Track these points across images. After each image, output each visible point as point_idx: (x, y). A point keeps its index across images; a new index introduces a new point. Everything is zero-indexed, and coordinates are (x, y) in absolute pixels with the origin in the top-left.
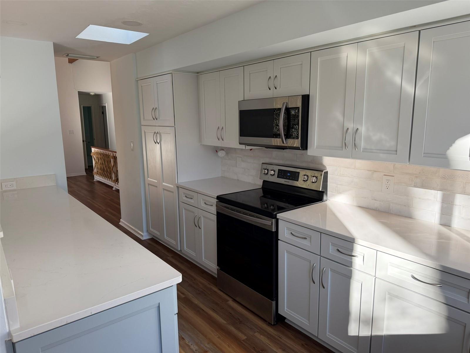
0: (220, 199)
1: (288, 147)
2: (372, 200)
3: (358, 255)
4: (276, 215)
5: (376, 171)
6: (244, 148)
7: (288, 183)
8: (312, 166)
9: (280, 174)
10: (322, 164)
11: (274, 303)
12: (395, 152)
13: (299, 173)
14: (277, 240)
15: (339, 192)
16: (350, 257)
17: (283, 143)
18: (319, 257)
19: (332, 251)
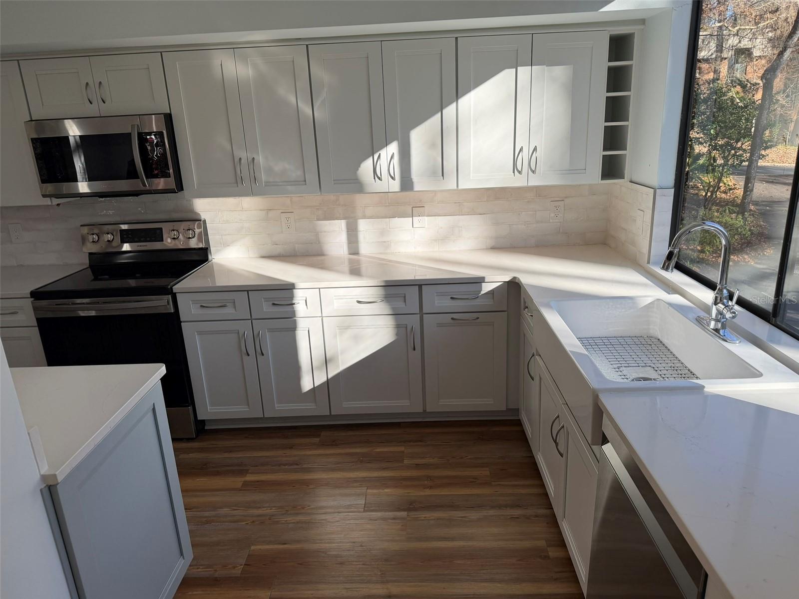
0: (36, 295)
1: (154, 190)
2: (273, 245)
3: (299, 301)
4: (171, 288)
5: (271, 210)
6: (50, 203)
7: (145, 247)
8: (175, 216)
9: (125, 236)
10: (192, 211)
11: (190, 408)
12: (304, 183)
13: (161, 229)
14: (179, 322)
15: (226, 245)
16: (291, 306)
17: (144, 185)
18: (250, 321)
19: (267, 309)
